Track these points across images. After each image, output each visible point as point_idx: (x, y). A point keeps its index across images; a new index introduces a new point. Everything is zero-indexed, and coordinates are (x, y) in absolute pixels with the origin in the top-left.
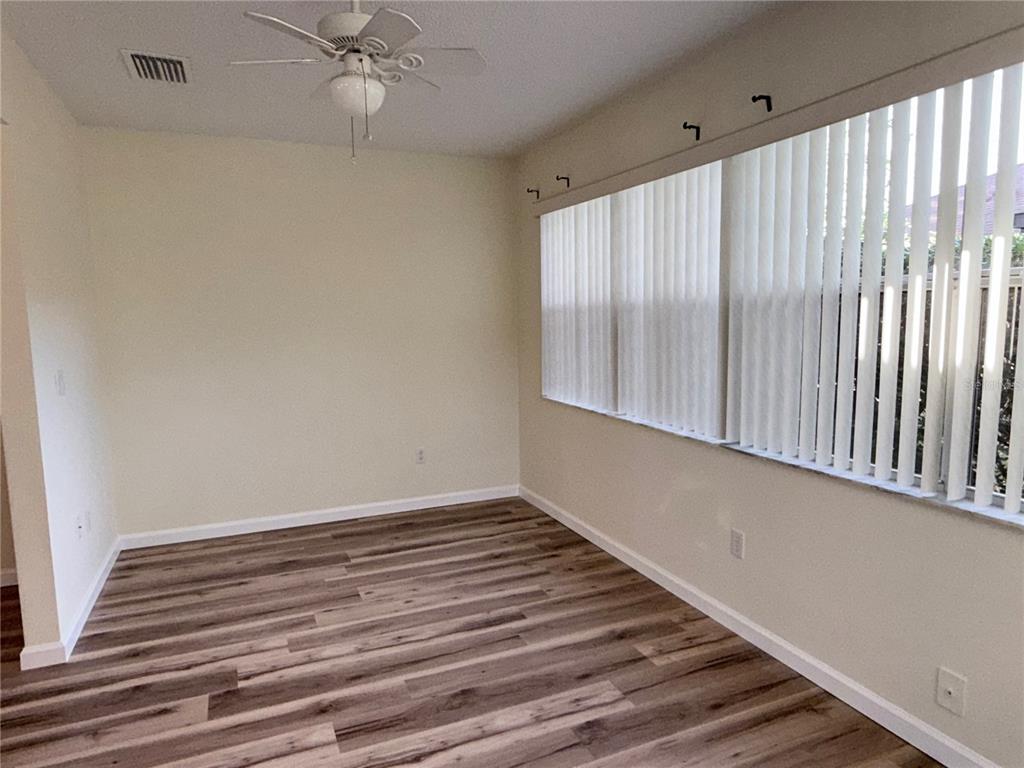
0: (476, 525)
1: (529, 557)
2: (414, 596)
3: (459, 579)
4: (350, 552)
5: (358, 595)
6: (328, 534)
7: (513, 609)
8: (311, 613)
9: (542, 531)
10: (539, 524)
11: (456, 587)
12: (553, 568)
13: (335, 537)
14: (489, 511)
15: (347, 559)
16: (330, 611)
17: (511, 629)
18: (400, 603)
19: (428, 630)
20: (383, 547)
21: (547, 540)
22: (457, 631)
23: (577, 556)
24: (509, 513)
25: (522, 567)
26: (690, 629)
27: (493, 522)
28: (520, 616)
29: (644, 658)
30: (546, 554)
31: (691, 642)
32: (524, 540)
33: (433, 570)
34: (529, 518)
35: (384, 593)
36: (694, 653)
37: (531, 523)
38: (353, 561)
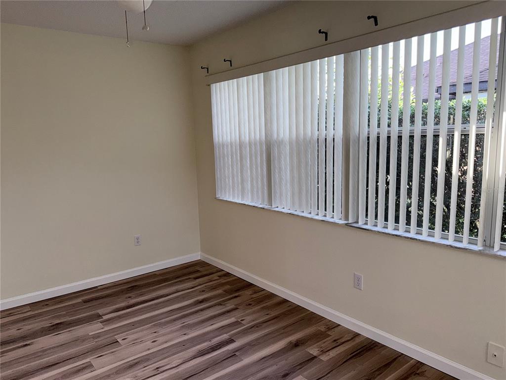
0: (180, 281)
1: (222, 300)
2: (156, 337)
3: (183, 320)
4: (100, 312)
5: (118, 341)
6: (79, 300)
7: (225, 337)
8: (88, 360)
9: (223, 281)
10: (219, 276)
11: (183, 327)
12: (239, 305)
13: (85, 302)
14: (185, 271)
15: (99, 316)
16: (101, 356)
17: (228, 350)
18: (149, 343)
19: (176, 360)
20: (123, 304)
21: (228, 287)
22: (194, 357)
23: (251, 295)
24: (198, 271)
25: (221, 307)
26: (334, 334)
27: (190, 278)
28: (230, 341)
29: (315, 357)
30: (232, 296)
31: (337, 343)
32: (214, 288)
33: (162, 316)
34: (212, 273)
35: (135, 338)
36: (341, 349)
37: (215, 276)
38: (105, 318)
